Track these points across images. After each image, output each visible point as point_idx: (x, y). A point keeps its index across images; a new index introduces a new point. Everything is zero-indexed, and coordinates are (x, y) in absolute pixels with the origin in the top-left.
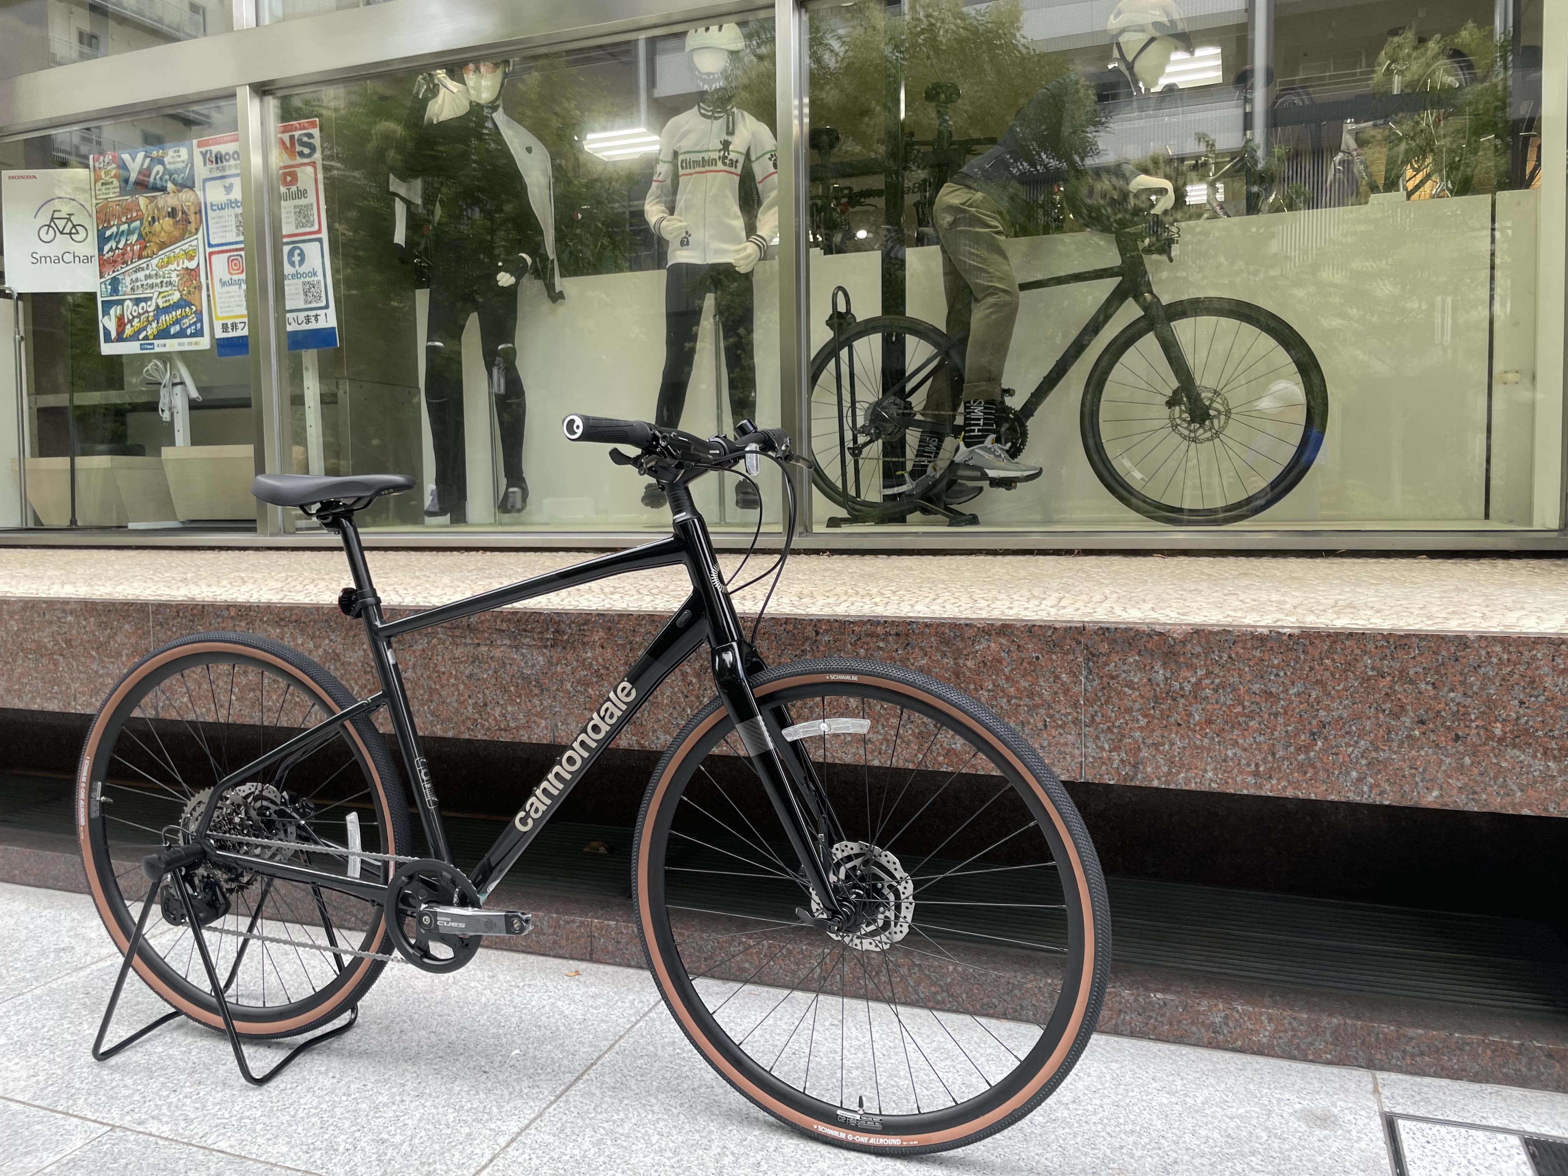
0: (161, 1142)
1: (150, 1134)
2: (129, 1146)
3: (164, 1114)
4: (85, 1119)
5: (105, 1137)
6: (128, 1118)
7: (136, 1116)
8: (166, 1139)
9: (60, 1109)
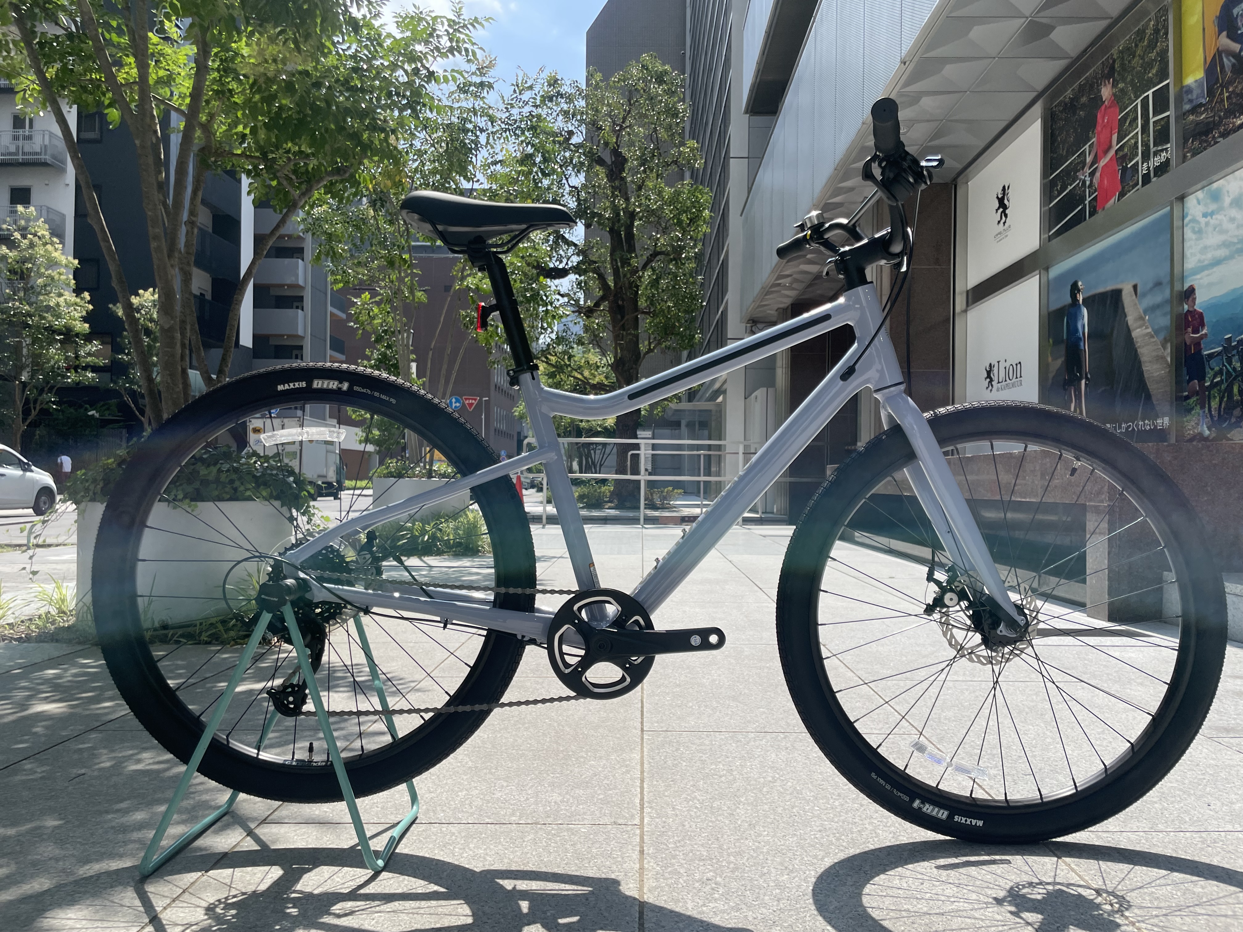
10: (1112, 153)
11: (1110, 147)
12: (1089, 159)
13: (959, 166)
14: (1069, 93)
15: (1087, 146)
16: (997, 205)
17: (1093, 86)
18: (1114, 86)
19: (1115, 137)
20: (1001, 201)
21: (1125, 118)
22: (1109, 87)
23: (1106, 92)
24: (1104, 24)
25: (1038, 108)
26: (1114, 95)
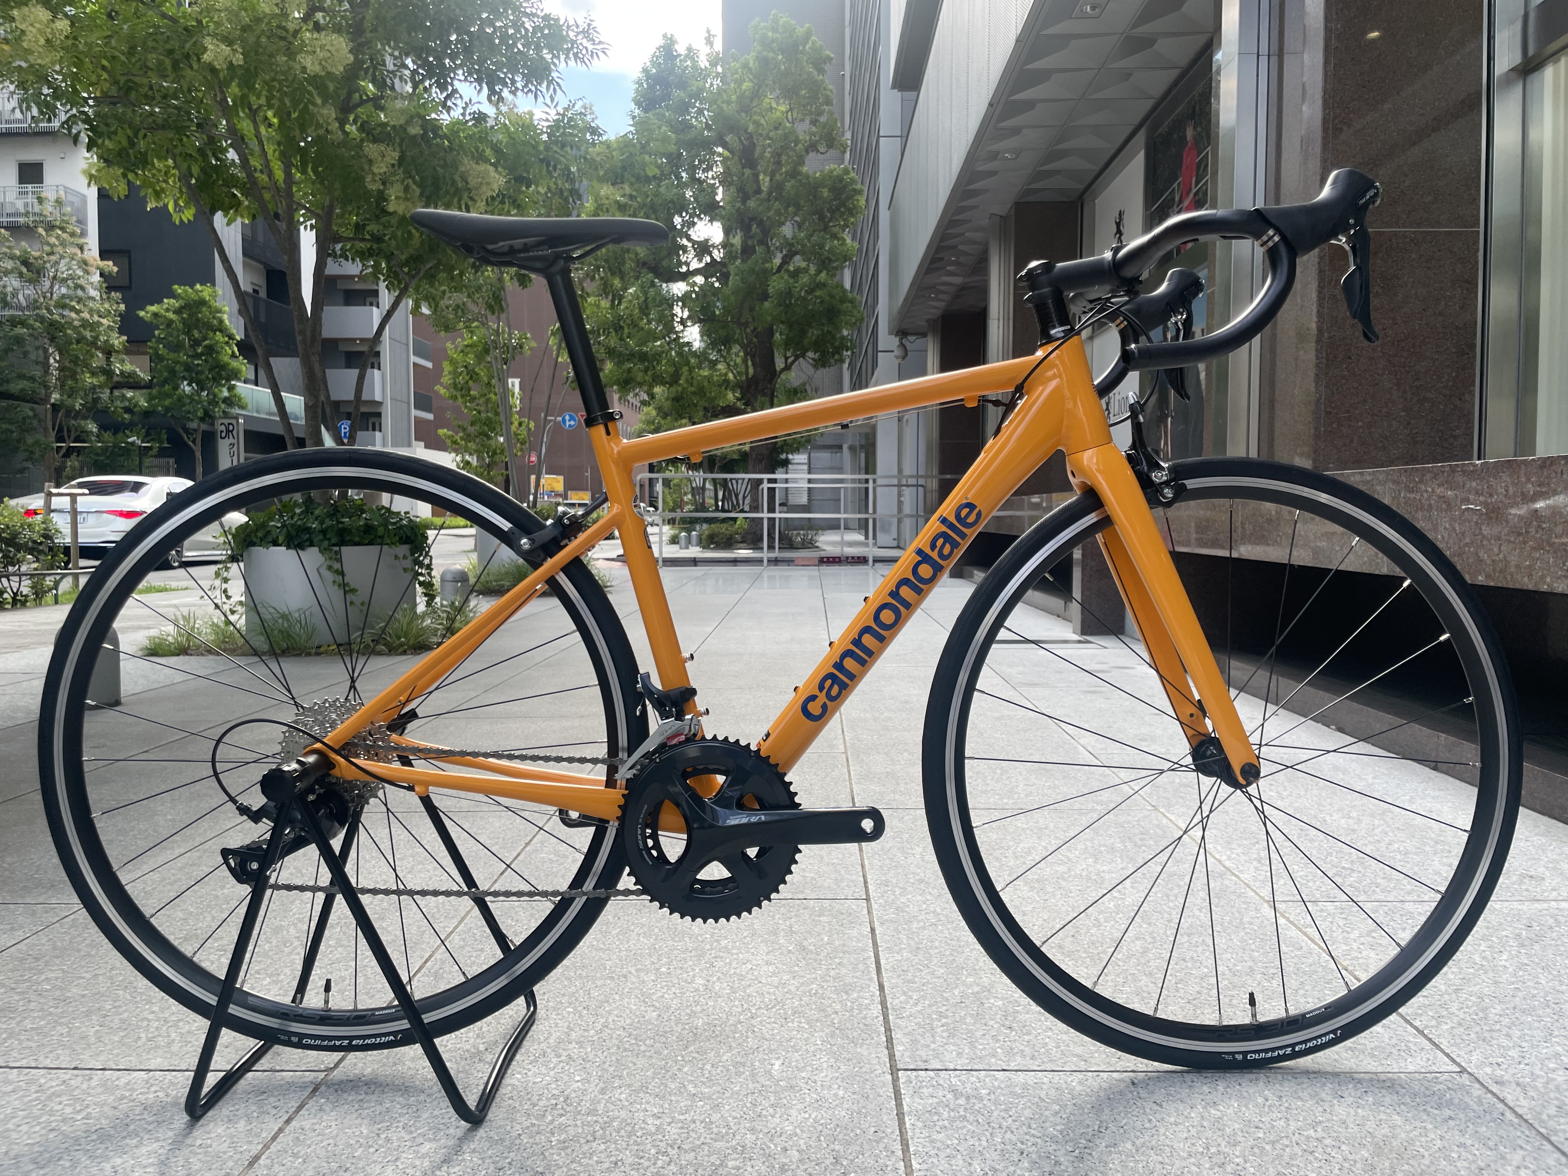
0: (1509, 1115)
1: (1502, 1101)
2: (1467, 1099)
3: (1535, 1088)
4: (1437, 1046)
5: (1446, 1076)
6: (1488, 1070)
7: (1499, 1072)
8: (1520, 1116)
9: (1417, 1023)
10: (1191, 195)
11: (1190, 190)
12: (1177, 198)
13: (1081, 187)
14: (1164, 128)
15: (1176, 185)
16: (1115, 230)
17: (1179, 126)
18: (1195, 128)
19: (1194, 179)
20: (1118, 225)
21: (1199, 165)
22: (1191, 128)
23: (1190, 133)
24: (1175, 73)
25: (1141, 138)
26: (1194, 137)
